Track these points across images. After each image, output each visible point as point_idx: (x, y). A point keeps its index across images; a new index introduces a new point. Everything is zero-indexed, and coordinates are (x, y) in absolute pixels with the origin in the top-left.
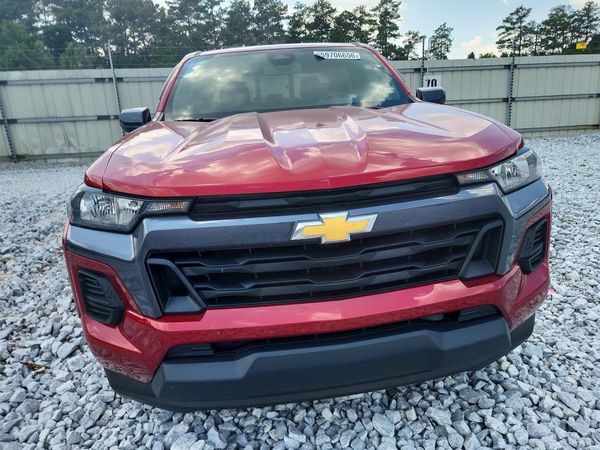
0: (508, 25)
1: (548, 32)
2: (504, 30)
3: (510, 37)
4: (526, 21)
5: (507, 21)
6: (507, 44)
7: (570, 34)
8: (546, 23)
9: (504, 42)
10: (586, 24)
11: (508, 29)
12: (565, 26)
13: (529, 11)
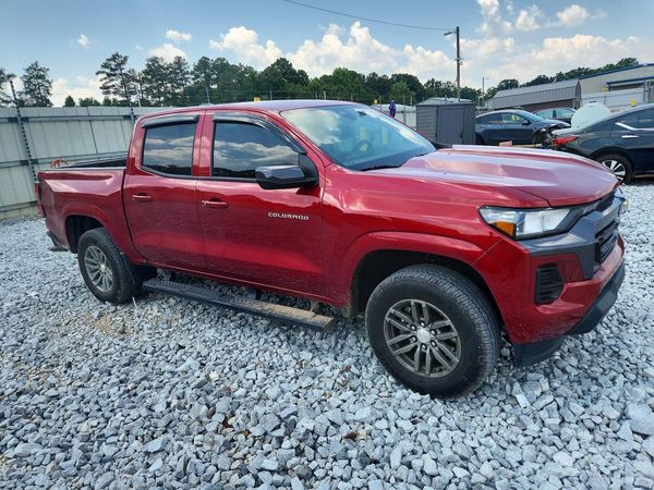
0: (108, 71)
1: (150, 82)
2: (105, 76)
3: (113, 83)
4: (126, 68)
5: (105, 66)
6: (112, 90)
7: (169, 85)
8: (146, 72)
9: (109, 87)
10: (180, 76)
11: (109, 75)
12: (163, 78)
13: (125, 59)
